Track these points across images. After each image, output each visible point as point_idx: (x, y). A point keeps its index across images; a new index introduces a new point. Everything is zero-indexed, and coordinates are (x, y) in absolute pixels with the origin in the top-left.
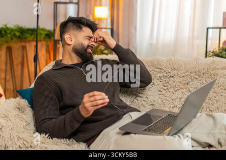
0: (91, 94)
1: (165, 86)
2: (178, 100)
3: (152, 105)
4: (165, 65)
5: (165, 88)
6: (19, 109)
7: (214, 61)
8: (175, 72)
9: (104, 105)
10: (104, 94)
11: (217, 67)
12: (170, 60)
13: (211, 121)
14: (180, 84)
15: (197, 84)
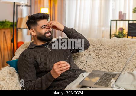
0: (59, 63)
1: (97, 56)
2: (105, 64)
3: (90, 67)
4: (96, 43)
5: (97, 57)
6: (11, 74)
7: (124, 40)
8: (103, 47)
9: (67, 70)
10: (67, 63)
11: (127, 44)
12: (99, 40)
13: (131, 76)
14: (105, 54)
15: (116, 54)
